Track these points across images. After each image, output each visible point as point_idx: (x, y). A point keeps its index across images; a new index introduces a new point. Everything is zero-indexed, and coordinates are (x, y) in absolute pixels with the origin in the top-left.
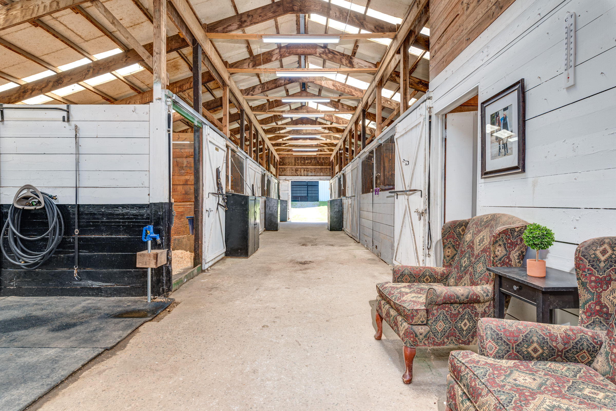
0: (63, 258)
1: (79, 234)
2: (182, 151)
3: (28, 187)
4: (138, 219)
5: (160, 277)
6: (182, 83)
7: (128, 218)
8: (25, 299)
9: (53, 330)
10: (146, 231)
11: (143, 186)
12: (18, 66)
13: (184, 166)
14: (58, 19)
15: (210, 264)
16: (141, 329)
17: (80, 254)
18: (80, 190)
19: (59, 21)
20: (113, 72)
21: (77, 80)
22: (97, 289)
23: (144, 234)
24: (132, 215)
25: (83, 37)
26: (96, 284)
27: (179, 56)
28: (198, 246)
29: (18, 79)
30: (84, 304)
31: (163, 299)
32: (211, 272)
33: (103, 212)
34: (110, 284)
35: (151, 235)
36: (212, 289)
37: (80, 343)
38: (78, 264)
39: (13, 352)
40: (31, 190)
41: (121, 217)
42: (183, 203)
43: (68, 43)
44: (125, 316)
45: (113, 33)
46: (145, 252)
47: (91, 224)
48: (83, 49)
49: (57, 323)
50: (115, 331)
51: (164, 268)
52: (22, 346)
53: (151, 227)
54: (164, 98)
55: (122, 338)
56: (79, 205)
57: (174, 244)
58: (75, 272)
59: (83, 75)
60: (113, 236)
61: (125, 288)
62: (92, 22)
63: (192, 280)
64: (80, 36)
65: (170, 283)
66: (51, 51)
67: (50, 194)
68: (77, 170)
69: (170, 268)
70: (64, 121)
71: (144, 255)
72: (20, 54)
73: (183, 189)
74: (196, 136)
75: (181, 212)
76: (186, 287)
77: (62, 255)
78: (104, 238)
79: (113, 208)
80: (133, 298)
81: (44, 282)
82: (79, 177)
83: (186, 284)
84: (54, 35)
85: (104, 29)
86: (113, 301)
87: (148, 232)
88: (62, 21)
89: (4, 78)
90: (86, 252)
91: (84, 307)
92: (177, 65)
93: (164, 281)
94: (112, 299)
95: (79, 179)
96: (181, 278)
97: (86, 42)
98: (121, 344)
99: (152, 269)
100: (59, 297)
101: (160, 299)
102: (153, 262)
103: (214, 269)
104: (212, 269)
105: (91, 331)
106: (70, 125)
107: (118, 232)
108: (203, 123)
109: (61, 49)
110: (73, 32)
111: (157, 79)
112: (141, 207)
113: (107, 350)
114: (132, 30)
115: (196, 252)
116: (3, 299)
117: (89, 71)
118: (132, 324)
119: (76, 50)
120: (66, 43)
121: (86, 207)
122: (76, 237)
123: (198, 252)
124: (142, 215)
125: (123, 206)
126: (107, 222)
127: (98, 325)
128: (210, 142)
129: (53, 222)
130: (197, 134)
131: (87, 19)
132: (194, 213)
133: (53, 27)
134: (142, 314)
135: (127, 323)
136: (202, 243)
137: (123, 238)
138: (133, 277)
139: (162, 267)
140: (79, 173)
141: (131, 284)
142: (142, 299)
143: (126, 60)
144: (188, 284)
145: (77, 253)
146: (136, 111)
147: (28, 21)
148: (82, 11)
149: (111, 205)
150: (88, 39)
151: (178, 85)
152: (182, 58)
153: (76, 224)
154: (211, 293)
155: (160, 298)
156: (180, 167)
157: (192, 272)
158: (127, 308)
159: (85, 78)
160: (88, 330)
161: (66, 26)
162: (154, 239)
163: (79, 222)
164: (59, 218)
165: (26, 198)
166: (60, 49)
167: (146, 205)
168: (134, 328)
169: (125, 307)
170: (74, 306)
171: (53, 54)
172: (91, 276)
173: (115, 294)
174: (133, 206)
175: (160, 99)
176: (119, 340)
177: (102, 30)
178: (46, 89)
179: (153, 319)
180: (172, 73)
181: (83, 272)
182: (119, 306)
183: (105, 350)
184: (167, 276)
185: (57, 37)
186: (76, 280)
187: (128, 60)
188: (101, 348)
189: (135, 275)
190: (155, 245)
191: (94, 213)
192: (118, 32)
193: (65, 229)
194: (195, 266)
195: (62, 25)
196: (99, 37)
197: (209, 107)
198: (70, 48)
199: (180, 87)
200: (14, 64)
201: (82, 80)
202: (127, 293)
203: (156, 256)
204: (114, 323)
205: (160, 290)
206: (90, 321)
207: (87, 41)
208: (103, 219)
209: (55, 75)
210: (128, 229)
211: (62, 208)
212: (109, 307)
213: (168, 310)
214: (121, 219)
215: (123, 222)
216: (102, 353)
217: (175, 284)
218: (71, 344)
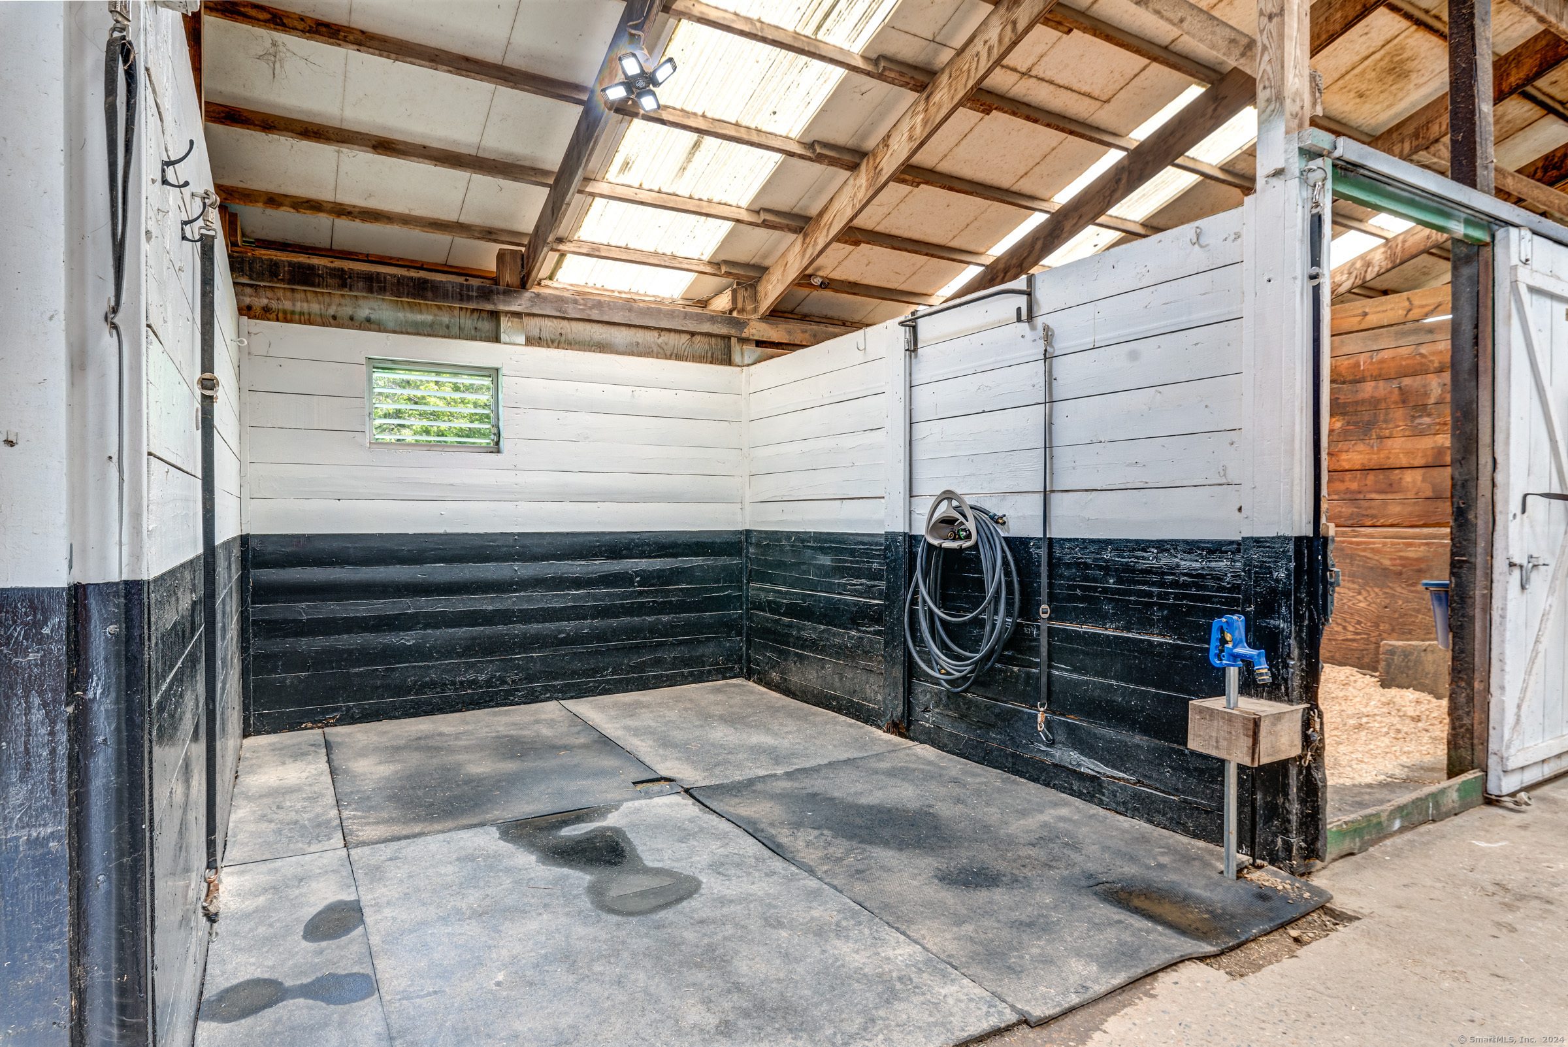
0: (1018, 676)
1: (1050, 619)
2: (1424, 350)
3: (948, 495)
4: (1205, 588)
5: (1274, 798)
6: (1423, 120)
7: (1175, 584)
8: (944, 758)
9: (948, 879)
10: (1222, 631)
11: (1224, 481)
12: (976, 224)
13: (1432, 400)
14: (1032, 73)
15: (1531, 776)
16: (1165, 982)
17: (1053, 672)
18: (1055, 498)
19: (1036, 77)
20: (1179, 161)
21: (1091, 215)
22: (1093, 779)
23: (1214, 643)
24: (1186, 575)
25: (1096, 94)
26: (1089, 766)
27: (1405, 23)
28: (1470, 699)
29: (981, 254)
30: (1049, 815)
31: (1283, 880)
32: (1534, 811)
33: (1106, 561)
34: (1122, 775)
35: (1237, 650)
36: (1522, 898)
37: (974, 957)
38: (1048, 699)
39: (839, 911)
40: (955, 503)
41: (1155, 578)
42: (1425, 530)
43: (1061, 125)
44: (1136, 902)
45: (1171, 47)
46: (1216, 703)
47: (1079, 592)
48: (1102, 126)
49: (963, 857)
50: (1078, 953)
51: (1293, 772)
52: (861, 899)
53: (1239, 620)
54: (1296, 164)
55: (1090, 994)
56: (1051, 539)
57: (1389, 665)
58: (1041, 718)
59: (1105, 197)
60: (1130, 635)
61: (1164, 801)
62: (1108, 38)
63: (1431, 827)
64: (1089, 96)
65: (1317, 829)
66: (1031, 164)
67: (993, 511)
68: (1048, 447)
69: (1318, 775)
70: (1019, 320)
71: (1212, 713)
72: (971, 194)
73: (1423, 481)
74: (1463, 280)
75: (1418, 560)
76: (1398, 853)
77: (1016, 669)
78: (1108, 636)
79: (1134, 550)
80: (1185, 840)
81: (980, 728)
82: (1052, 464)
83: (1398, 840)
84: (1028, 118)
85: (1144, 46)
86: (1124, 831)
87: (1228, 637)
88: (1041, 75)
89: (954, 260)
90: (1066, 670)
91: (1045, 825)
92: (1402, 62)
93: (1293, 818)
94: (1124, 822)
95: (1052, 469)
96: (1377, 815)
97: (1106, 105)
98: (1078, 1018)
99: (1241, 768)
100: (1006, 775)
101: (1269, 877)
102: (1246, 742)
103: (1555, 801)
104: (1543, 799)
105: (1021, 923)
106: (1033, 328)
107: (1145, 624)
108: (1493, 223)
109: (1053, 149)
110: (1071, 89)
111: (1272, 107)
112: (1215, 549)
113: (1026, 1022)
114: (1228, 8)
115: (1460, 718)
116: (909, 748)
117: (1118, 181)
118: (1137, 950)
119: (1082, 136)
120: (1058, 128)
121: (1068, 545)
122: (1044, 626)
123: (1466, 721)
124: (1218, 578)
125: (1161, 546)
126: (1117, 592)
127: (1047, 906)
128: (1532, 290)
129: (994, 578)
130: (1466, 271)
131: (1095, 35)
132: (1452, 574)
133: (1025, 100)
134: (1193, 916)
135: (1127, 937)
136: (1487, 690)
137: (1161, 644)
138: (1187, 770)
139: (1282, 766)
140: (1051, 452)
141: (1183, 793)
142: (1211, 853)
143: (1215, 110)
144: (1411, 842)
145: (1044, 668)
146: (1203, 241)
147: (961, 104)
148: (1081, 20)
149: (1128, 541)
150: (1110, 93)
151: (1410, 129)
152: (1419, 23)
153: (1044, 591)
154: (1509, 917)
155: (1275, 874)
156: (1414, 407)
157: (1434, 796)
158: (1153, 875)
159: (1110, 204)
160: (1016, 915)
161: (1051, 82)
162: (1248, 666)
163: (1051, 586)
164: (1008, 574)
165: (948, 521)
166: (1049, 149)
167: (1231, 543)
168: (1139, 971)
169: (1149, 868)
170: (1023, 813)
171: (1036, 169)
172: (1078, 741)
173: (1137, 809)
174: (1191, 547)
175: (1279, 173)
176: (1074, 999)
177: (1138, 51)
178: (1030, 260)
179: (1222, 953)
180: (1382, 96)
181: (1061, 723)
182: (1133, 859)
183: (1019, 1023)
184: (1302, 802)
185: (1035, 121)
186: (1042, 741)
187: (1219, 109)
188: (1013, 1007)
189: (1196, 769)
190: (1249, 686)
191: (1085, 563)
192: (1185, 38)
193: (1021, 601)
194: (1453, 771)
195: (1044, 84)
196: (1136, 76)
197: (1555, 173)
198: (1071, 138)
199: (1416, 135)
200: (968, 221)
201: (1102, 212)
202: (1171, 819)
203: (1251, 726)
204: (1090, 920)
205: (1274, 843)
206: (1035, 884)
207: (1108, 101)
208: (1108, 582)
209: (1047, 220)
210: (1175, 620)
211: (1018, 545)
212: (1105, 848)
213: (1294, 933)
214: (1154, 584)
215: (1160, 596)
216: (1008, 1028)
217: (1341, 834)
218: (952, 947)
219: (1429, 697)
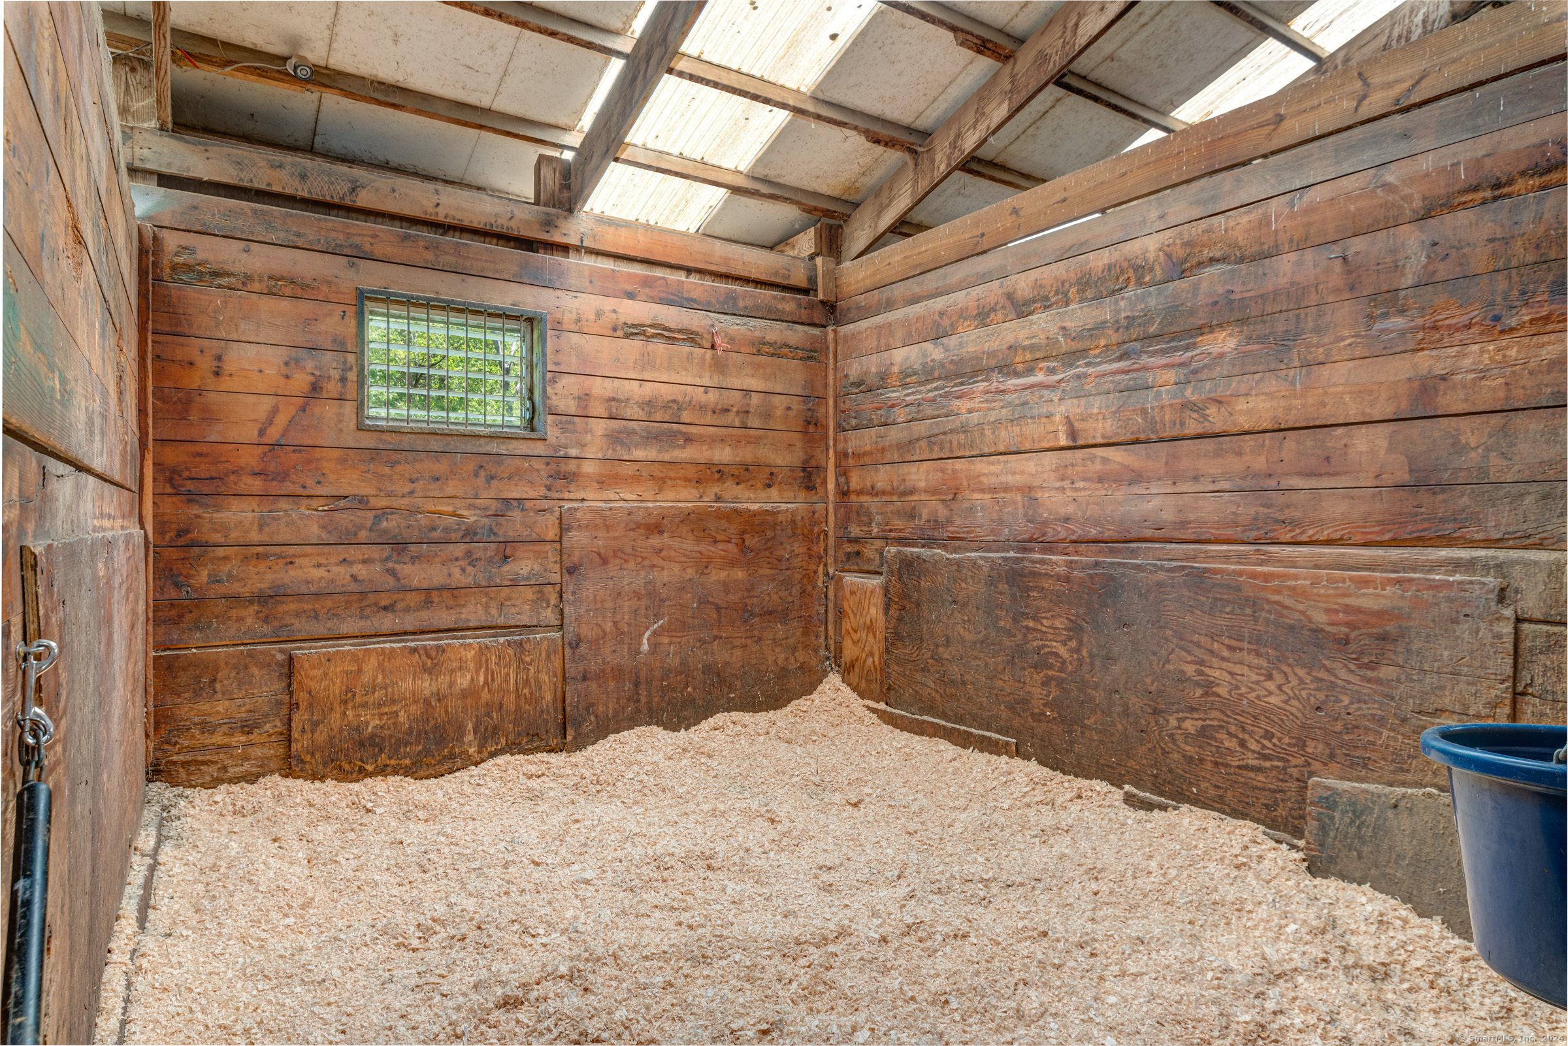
219: (1404, 911)
